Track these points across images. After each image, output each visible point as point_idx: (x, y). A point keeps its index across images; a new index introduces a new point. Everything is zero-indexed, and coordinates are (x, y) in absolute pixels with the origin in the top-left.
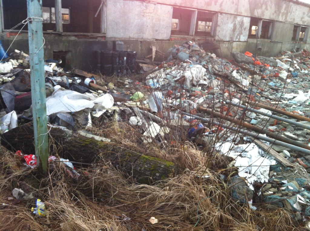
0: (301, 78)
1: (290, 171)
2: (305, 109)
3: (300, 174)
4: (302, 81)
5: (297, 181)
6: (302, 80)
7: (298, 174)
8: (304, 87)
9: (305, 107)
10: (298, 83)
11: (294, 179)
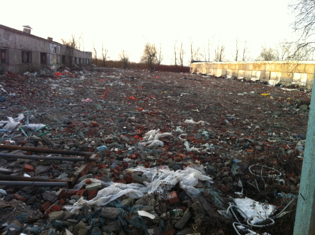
0: (9, 101)
1: (8, 211)
2: (16, 136)
3: (19, 210)
4: (11, 106)
5: (17, 218)
6: (10, 104)
7: (17, 211)
8: (13, 112)
9: (17, 134)
10: (7, 107)
11: (14, 218)
